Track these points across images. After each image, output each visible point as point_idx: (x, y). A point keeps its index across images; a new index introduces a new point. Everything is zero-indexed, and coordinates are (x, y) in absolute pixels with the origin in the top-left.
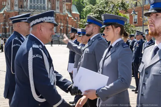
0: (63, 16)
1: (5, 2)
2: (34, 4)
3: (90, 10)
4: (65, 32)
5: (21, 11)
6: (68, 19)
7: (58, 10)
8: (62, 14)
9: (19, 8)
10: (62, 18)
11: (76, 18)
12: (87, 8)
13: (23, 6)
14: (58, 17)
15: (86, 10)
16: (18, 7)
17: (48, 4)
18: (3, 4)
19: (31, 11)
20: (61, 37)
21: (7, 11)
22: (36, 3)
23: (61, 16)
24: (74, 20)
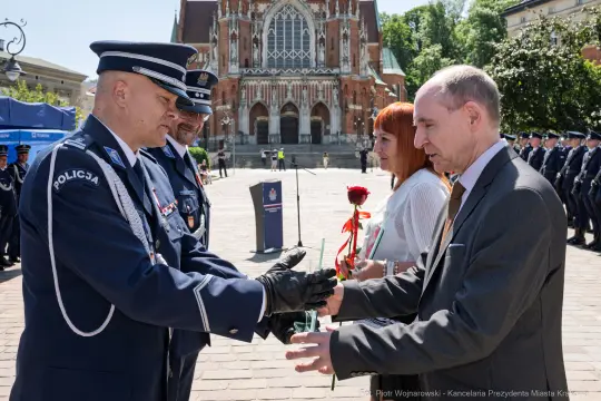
0: (361, 83)
2: (280, 54)
3: (437, 60)
4: (366, 130)
5: (247, 75)
6: (375, 91)
7: (346, 67)
8: (356, 78)
9: (240, 66)
10: (358, 89)
11: (394, 86)
12: (426, 56)
13: (250, 63)
14: (346, 86)
15: (424, 63)
17: (316, 51)
19: (271, 75)
22: (284, 50)
23: (355, 82)
24: (391, 94)
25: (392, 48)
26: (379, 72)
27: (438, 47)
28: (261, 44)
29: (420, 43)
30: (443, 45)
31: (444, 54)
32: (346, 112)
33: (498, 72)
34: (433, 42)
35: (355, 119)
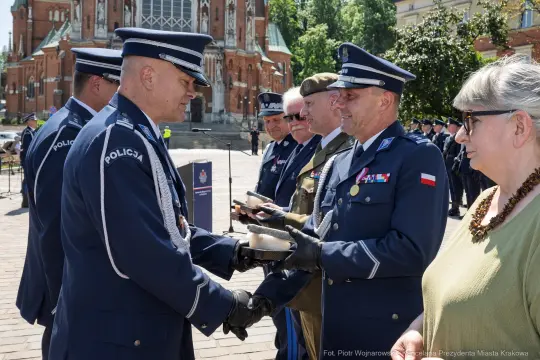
0: (246, 59)
1: (57, 13)
2: (157, 21)
3: (322, 42)
4: (251, 109)
5: (117, 40)
6: (261, 68)
7: (231, 40)
8: (242, 53)
9: (109, 31)
10: (244, 66)
11: (280, 65)
12: (311, 35)
14: (231, 61)
15: (308, 43)
16: (106, 28)
17: (199, 20)
18: (51, 18)
20: (245, 125)
21: (72, 40)
22: (162, 17)
23: (240, 58)
24: (277, 73)
25: (278, 24)
26: (264, 48)
27: (324, 27)
28: (135, 7)
29: (305, 22)
30: (328, 25)
31: (331, 33)
32: (231, 89)
33: (402, 58)
34: (319, 22)
35: (240, 98)
